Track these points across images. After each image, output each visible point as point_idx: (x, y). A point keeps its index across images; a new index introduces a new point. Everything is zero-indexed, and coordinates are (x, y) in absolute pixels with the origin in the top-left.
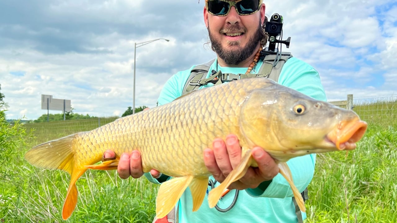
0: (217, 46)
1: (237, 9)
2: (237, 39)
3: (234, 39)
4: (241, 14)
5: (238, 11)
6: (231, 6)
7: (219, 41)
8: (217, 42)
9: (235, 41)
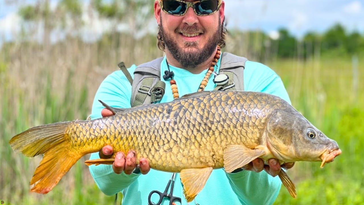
0: (172, 45)
1: (195, 10)
2: (195, 39)
3: (192, 39)
4: (199, 15)
5: (196, 12)
6: (189, 7)
7: (174, 41)
8: (172, 42)
9: (192, 42)
